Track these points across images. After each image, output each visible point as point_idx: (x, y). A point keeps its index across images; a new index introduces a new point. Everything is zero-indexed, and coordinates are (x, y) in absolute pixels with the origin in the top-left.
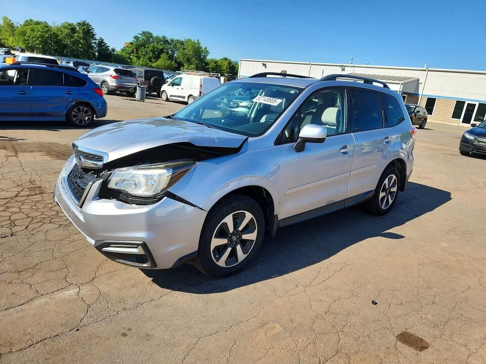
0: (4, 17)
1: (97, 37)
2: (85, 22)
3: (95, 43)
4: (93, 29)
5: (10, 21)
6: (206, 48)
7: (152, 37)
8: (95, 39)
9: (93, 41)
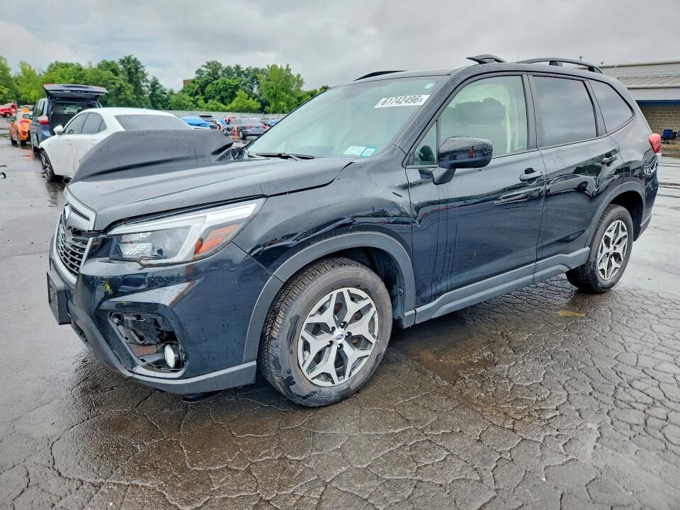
0: (21, 63)
1: (150, 78)
2: (130, 57)
3: (147, 86)
4: (143, 67)
5: (30, 67)
6: (299, 76)
7: (221, 67)
8: (147, 81)
9: (145, 84)
